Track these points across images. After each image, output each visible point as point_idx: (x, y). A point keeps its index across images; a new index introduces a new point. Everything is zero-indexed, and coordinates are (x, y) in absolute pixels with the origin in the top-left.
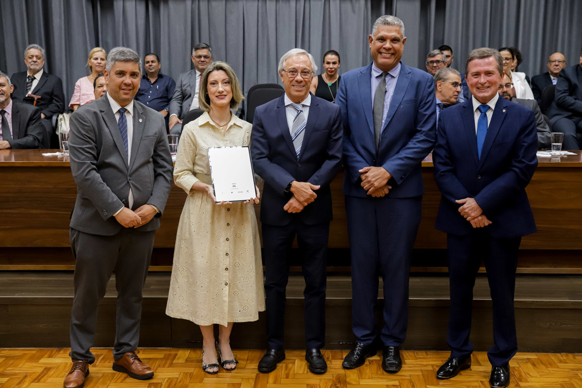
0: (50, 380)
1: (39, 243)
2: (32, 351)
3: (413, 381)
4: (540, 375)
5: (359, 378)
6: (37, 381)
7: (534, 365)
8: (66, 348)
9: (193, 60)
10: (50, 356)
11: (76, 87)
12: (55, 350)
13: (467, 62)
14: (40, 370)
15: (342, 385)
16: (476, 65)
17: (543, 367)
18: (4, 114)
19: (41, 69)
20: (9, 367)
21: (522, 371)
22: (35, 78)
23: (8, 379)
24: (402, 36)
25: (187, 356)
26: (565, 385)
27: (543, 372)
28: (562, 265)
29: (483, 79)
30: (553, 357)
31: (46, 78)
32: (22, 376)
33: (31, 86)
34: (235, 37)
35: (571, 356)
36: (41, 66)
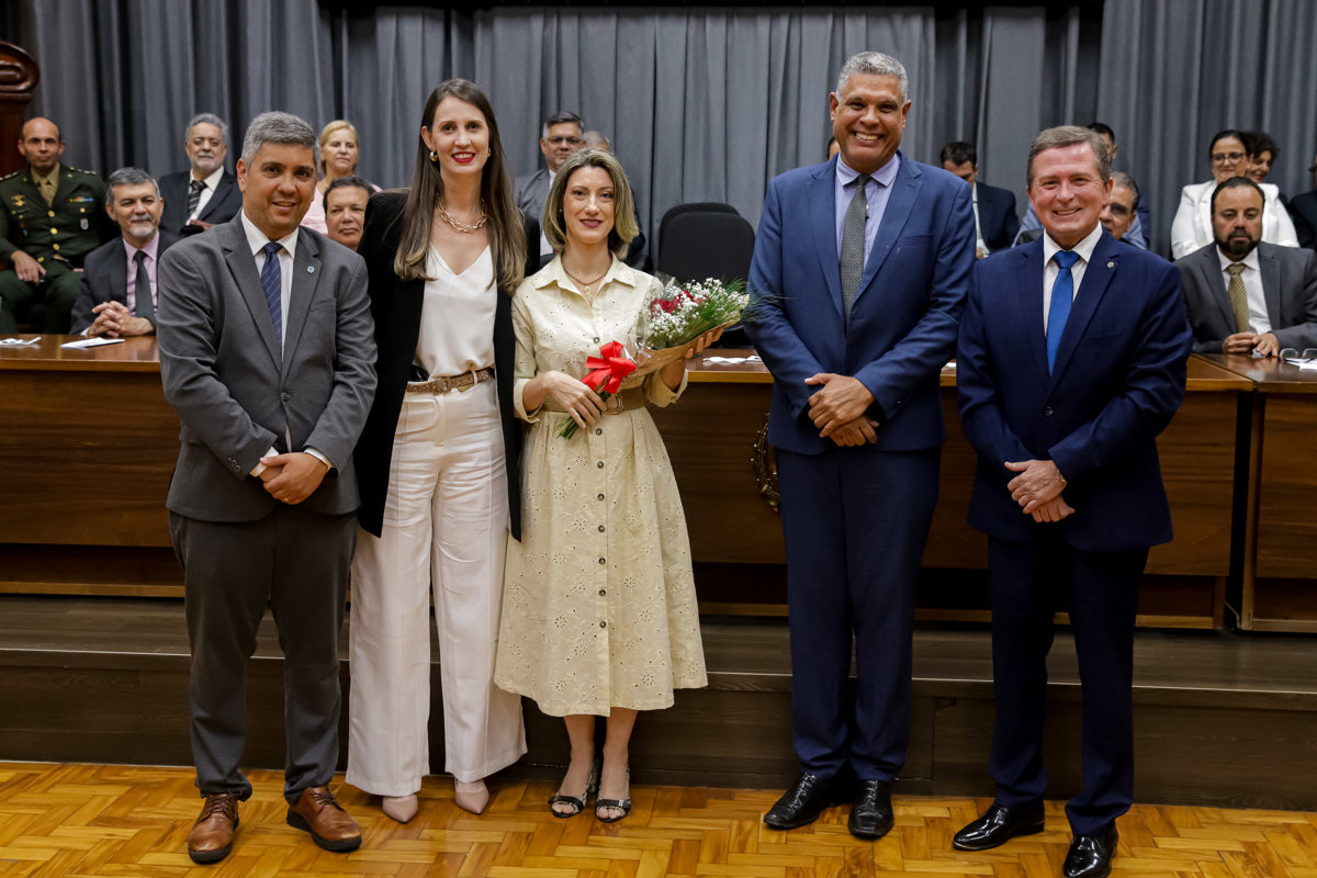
18: (142, 260)
19: (219, 167)
22: (205, 186)
23: (136, 830)
24: (901, 98)
29: (1066, 192)
31: (230, 186)
33: (197, 201)
36: (219, 159)
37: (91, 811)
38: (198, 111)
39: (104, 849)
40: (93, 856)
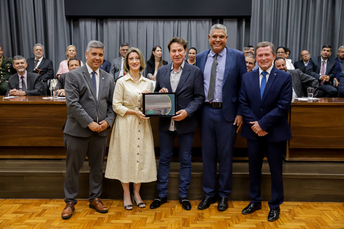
0: (46, 215)
1: (40, 144)
2: (37, 201)
3: (238, 216)
4: (305, 214)
5: (210, 215)
6: (39, 216)
7: (301, 208)
8: (54, 199)
9: (120, 52)
10: (46, 203)
11: (60, 66)
12: (48, 200)
13: (256, 49)
14: (40, 210)
15: (201, 219)
16: (260, 51)
17: (306, 209)
18: (23, 78)
20: (24, 208)
21: (295, 211)
22: (39, 61)
23: (24, 215)
24: (226, 35)
25: (118, 204)
26: (318, 218)
27: (306, 212)
28: (314, 156)
29: (264, 58)
30: (311, 204)
31: (44, 61)
32: (31, 214)
33: (37, 65)
34: (142, 40)
35: (320, 203)
36: (42, 54)
37: (13, 210)
38: (37, 43)
39: (16, 219)
40: (13, 221)
